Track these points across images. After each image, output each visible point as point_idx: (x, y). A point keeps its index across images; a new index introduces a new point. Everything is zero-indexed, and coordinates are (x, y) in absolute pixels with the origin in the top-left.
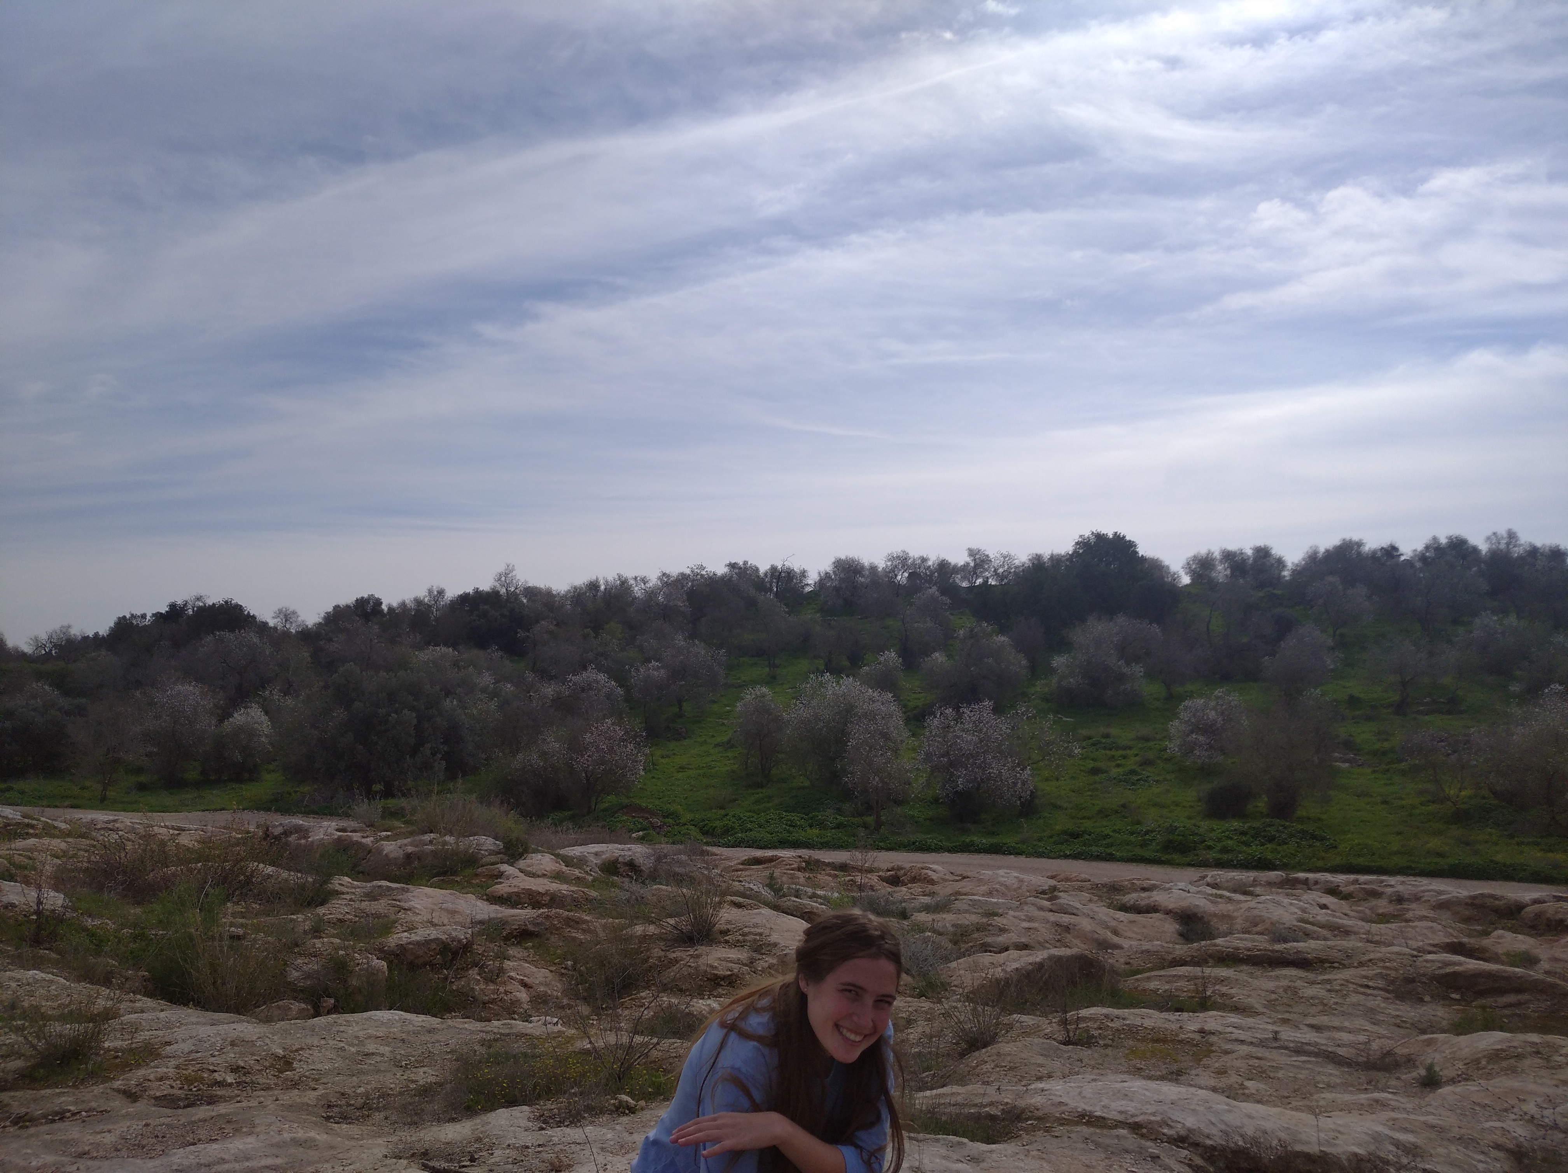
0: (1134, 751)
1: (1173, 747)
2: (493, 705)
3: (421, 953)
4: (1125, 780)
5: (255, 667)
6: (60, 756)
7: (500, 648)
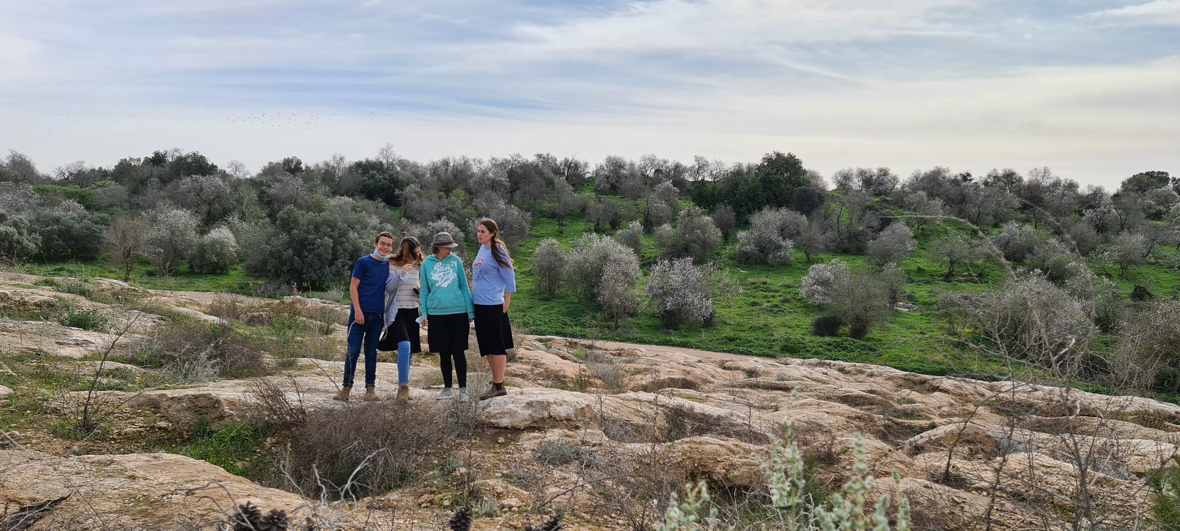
4: (771, 311)
5: (219, 201)
6: (96, 250)
7: (383, 201)
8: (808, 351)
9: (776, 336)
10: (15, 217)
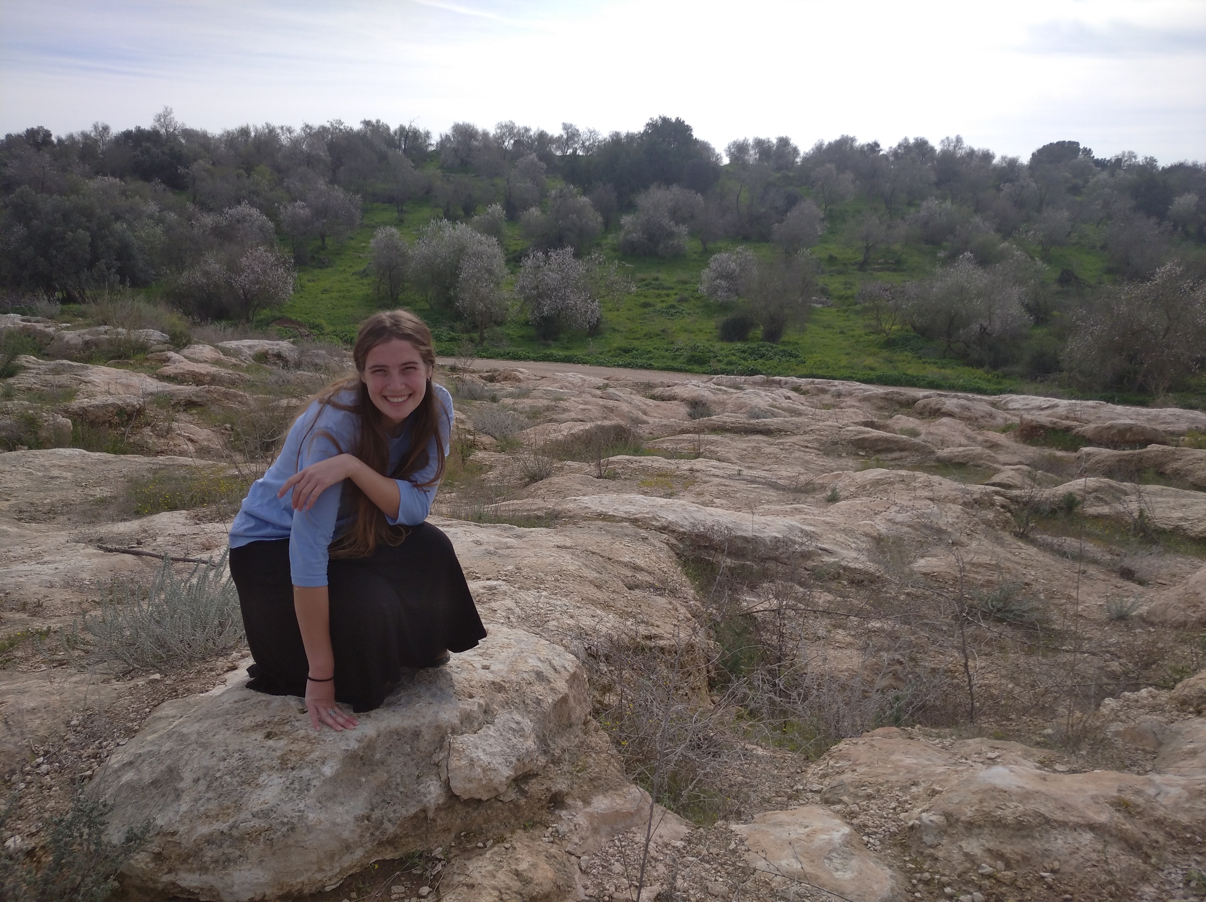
0: (675, 291)
1: (703, 288)
2: (159, 230)
3: (100, 414)
4: (666, 312)
7: (163, 182)
9: (678, 343)
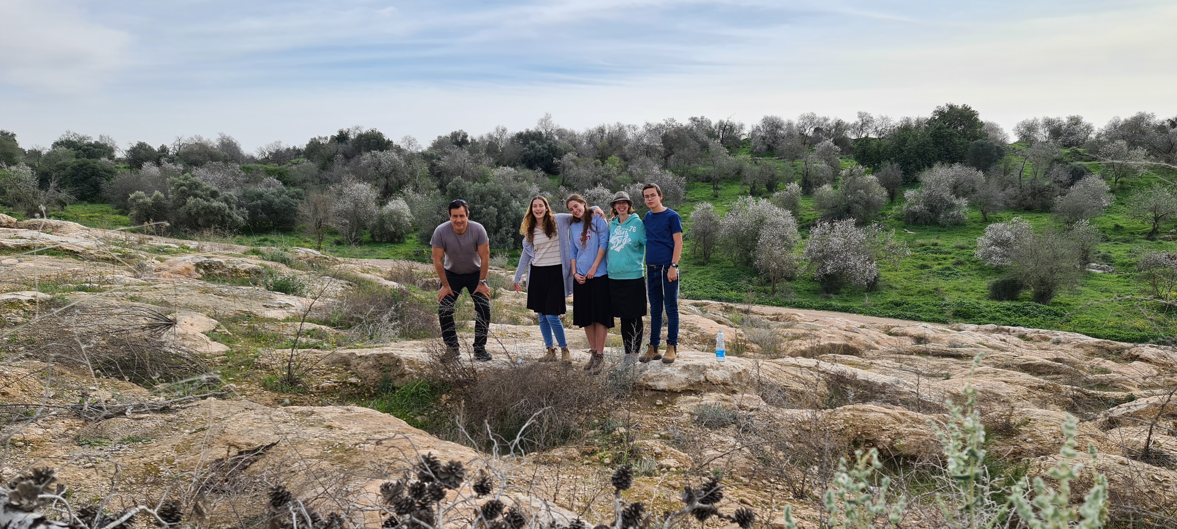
0: (952, 256)
1: (978, 254)
4: (942, 274)
5: (395, 174)
6: (293, 222)
7: (543, 170)
8: (984, 316)
9: (948, 300)
10: (226, 193)
